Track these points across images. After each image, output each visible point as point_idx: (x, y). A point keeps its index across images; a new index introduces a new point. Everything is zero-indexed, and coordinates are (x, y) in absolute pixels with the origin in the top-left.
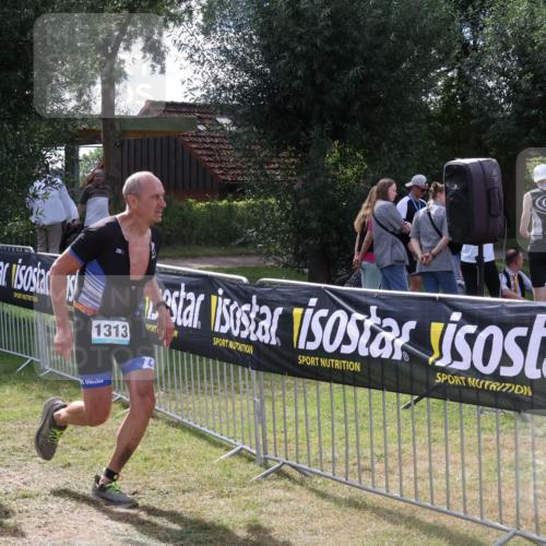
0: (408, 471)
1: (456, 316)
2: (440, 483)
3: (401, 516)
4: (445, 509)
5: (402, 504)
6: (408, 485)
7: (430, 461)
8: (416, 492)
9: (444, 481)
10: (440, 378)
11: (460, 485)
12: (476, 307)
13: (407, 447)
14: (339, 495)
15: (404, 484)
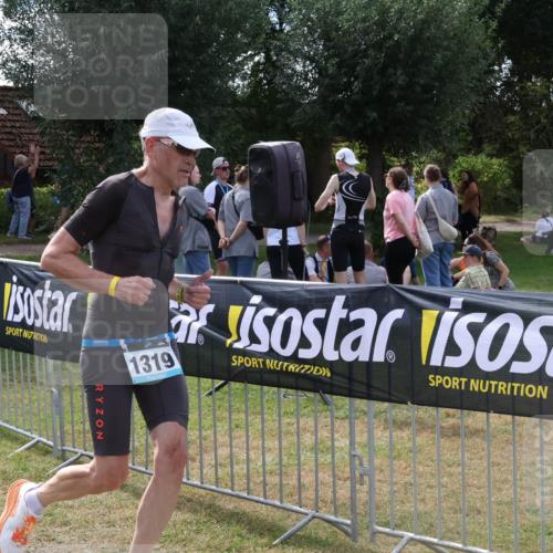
0: (209, 458)
1: (256, 299)
2: (240, 469)
3: (201, 504)
4: (245, 495)
5: (202, 492)
6: (209, 472)
7: (231, 446)
8: (217, 479)
9: (245, 466)
10: (237, 361)
11: (261, 470)
12: (276, 289)
13: (208, 433)
14: (139, 484)
15: (205, 471)
